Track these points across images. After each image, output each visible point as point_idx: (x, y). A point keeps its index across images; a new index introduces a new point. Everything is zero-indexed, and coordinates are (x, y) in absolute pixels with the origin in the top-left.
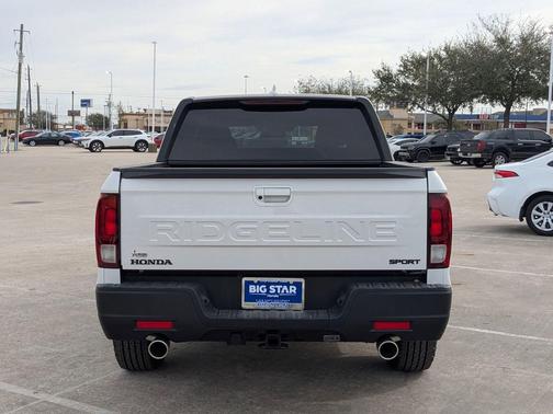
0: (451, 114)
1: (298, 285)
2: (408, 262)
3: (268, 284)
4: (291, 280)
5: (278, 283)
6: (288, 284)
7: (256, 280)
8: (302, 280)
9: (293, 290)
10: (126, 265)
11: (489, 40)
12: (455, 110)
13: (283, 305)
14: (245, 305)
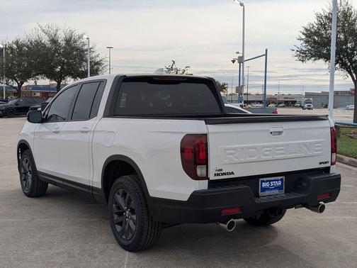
0: (20, 86)
1: (282, 180)
2: (326, 163)
3: (270, 181)
4: (279, 178)
5: (274, 180)
6: (278, 180)
7: (265, 179)
8: (284, 177)
9: (280, 183)
10: (212, 177)
11: (45, 40)
12: (22, 83)
13: (276, 192)
14: (261, 194)
